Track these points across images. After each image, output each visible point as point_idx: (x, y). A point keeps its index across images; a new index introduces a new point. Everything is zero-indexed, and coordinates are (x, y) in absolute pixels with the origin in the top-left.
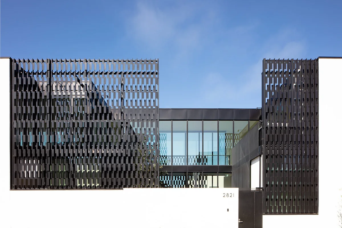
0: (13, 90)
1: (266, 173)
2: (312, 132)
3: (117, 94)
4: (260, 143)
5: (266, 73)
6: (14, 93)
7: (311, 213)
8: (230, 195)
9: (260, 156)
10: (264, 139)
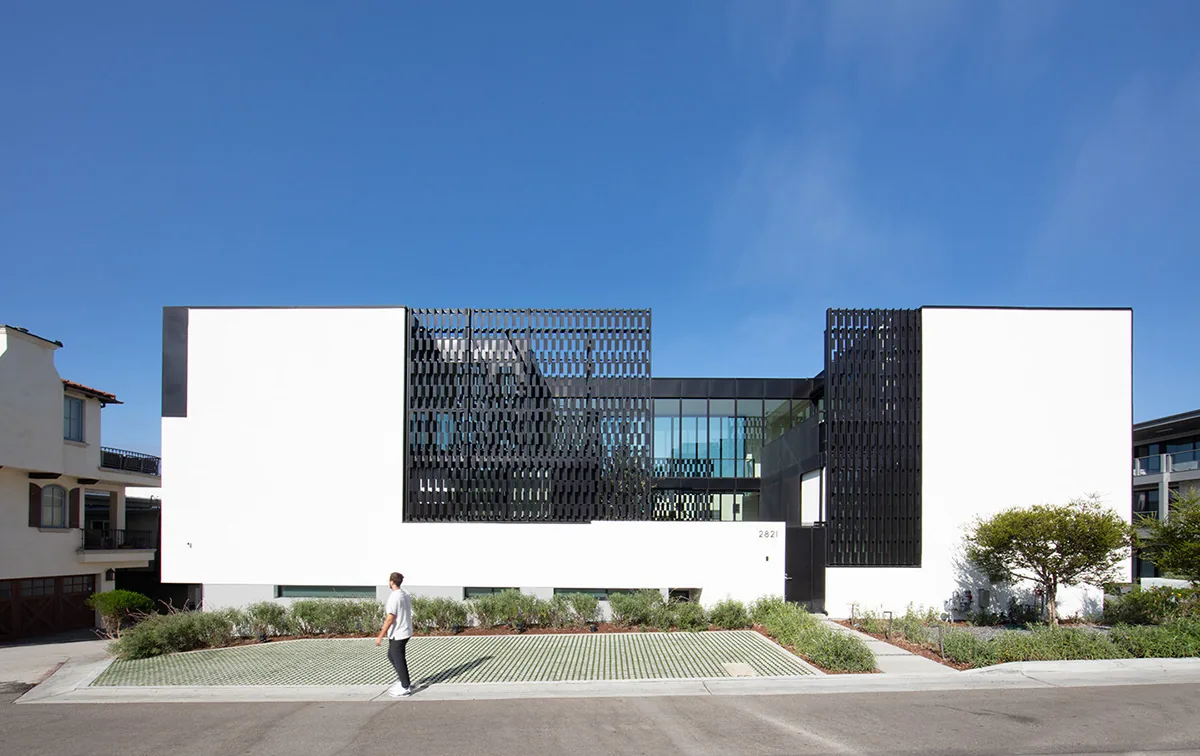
0: (409, 359)
1: (834, 498)
2: (911, 427)
3: (581, 366)
4: (822, 448)
5: (833, 332)
6: (411, 364)
7: (909, 565)
8: (771, 534)
9: (822, 469)
10: (828, 440)
